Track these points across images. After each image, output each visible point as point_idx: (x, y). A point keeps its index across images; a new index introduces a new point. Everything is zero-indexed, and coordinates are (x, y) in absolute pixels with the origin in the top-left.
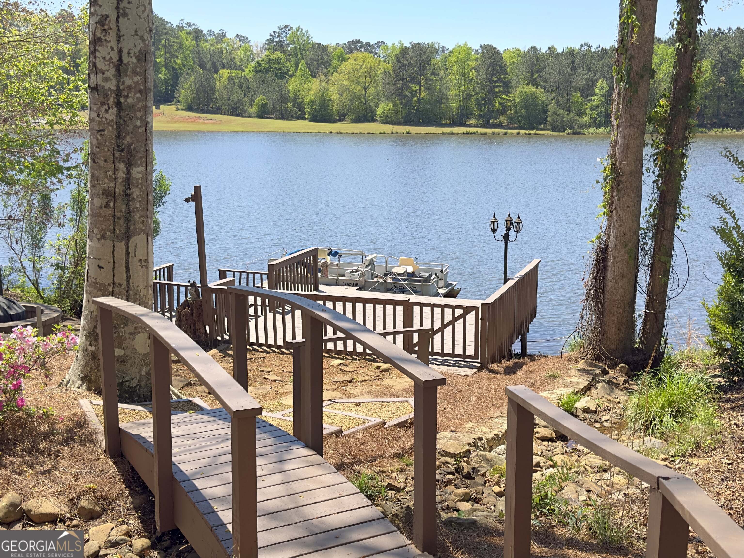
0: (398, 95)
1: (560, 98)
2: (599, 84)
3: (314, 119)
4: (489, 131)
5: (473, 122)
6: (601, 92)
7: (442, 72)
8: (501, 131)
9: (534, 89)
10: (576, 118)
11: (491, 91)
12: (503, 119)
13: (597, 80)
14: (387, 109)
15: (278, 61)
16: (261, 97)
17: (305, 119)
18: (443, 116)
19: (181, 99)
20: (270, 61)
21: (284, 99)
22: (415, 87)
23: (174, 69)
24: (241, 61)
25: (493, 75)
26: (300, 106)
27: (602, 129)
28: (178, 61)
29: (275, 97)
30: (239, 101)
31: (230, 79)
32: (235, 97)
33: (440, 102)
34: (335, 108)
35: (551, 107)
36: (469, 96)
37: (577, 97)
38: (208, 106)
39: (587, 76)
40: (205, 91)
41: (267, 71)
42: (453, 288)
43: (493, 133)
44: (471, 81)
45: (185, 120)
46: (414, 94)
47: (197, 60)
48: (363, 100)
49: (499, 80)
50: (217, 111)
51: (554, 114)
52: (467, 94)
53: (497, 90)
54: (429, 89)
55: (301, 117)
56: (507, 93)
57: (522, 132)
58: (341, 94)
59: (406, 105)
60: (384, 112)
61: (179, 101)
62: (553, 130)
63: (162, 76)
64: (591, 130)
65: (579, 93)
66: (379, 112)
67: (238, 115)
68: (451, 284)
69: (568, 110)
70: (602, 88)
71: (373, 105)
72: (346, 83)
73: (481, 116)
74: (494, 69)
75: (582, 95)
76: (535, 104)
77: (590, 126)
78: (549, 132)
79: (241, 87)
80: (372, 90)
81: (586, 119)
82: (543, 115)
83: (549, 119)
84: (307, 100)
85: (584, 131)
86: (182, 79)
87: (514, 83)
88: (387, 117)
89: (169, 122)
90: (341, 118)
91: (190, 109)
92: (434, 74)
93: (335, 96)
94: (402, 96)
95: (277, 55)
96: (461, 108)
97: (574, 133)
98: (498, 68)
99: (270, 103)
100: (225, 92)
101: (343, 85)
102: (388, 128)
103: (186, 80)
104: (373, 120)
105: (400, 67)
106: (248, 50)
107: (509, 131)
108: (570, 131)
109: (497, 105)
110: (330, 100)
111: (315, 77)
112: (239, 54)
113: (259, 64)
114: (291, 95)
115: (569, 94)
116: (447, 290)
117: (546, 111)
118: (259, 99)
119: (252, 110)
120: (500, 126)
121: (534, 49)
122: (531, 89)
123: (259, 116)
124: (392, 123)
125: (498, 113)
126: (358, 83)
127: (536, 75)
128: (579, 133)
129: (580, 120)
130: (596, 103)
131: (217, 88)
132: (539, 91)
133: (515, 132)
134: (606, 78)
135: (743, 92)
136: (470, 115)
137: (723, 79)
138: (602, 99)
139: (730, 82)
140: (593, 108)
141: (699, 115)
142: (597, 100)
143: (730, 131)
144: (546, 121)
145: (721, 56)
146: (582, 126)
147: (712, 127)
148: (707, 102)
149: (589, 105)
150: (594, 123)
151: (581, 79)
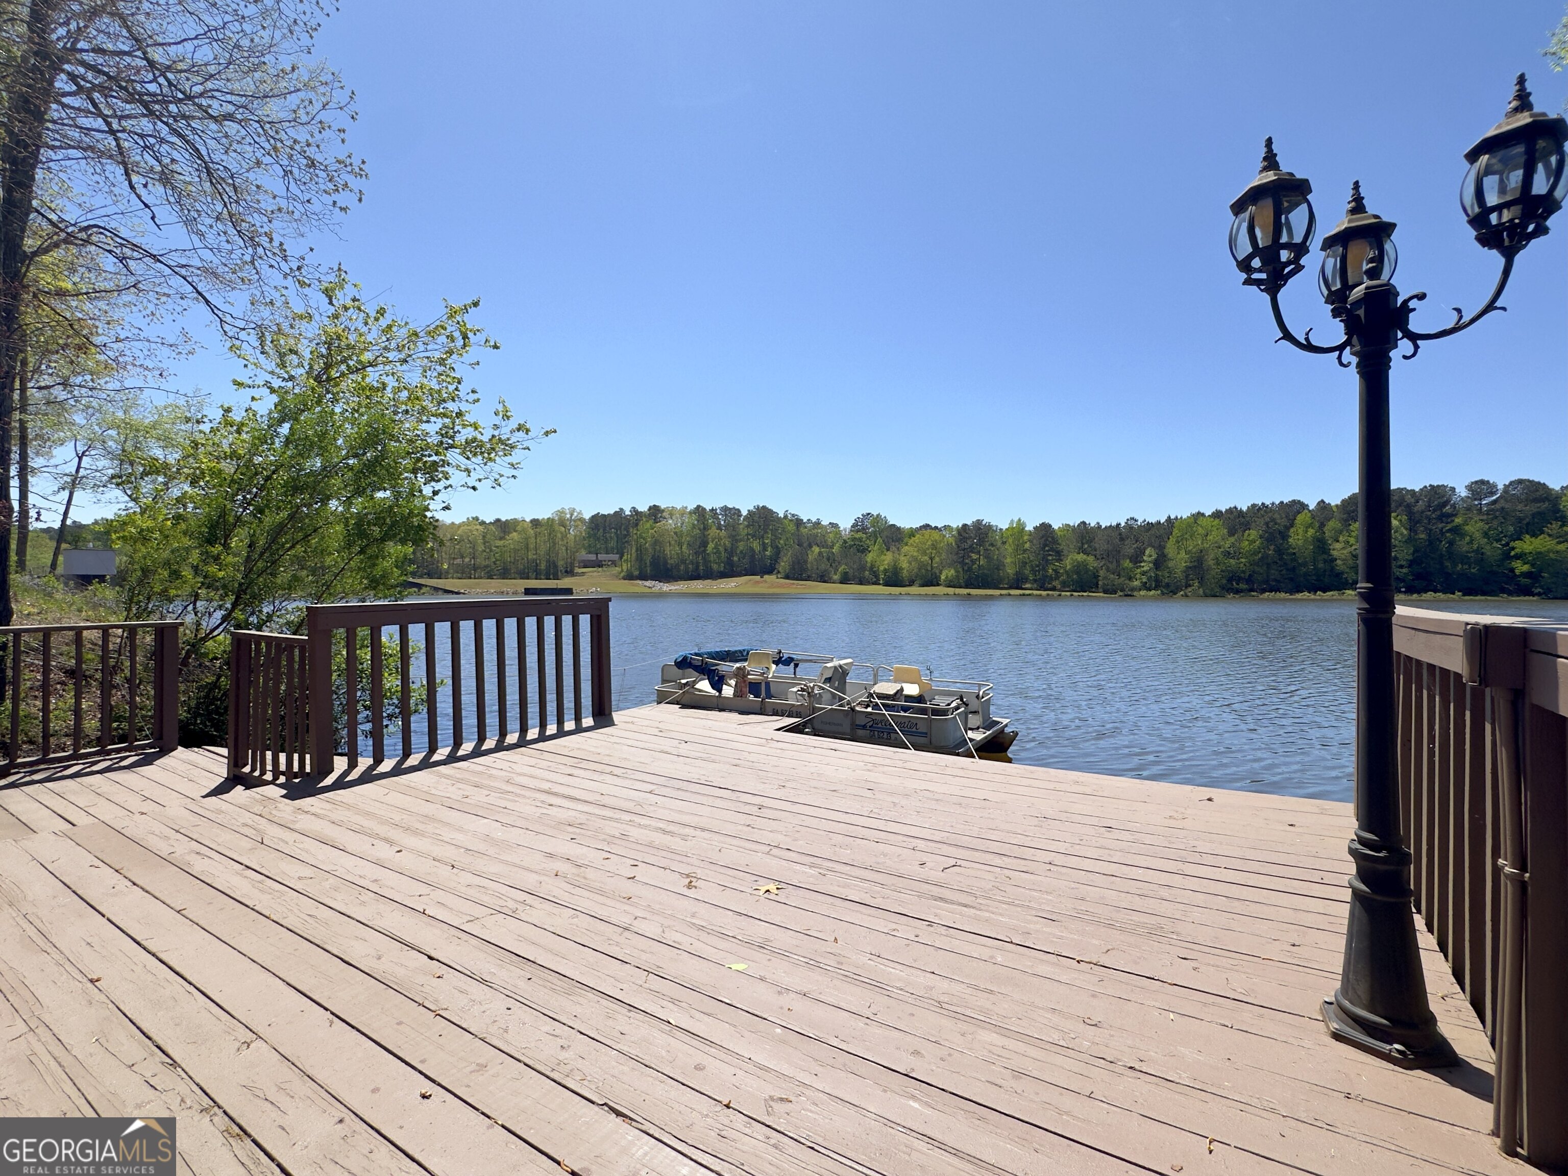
0: (960, 563)
1: (1110, 565)
2: (1147, 552)
3: (887, 584)
4: (1044, 593)
5: (1028, 586)
6: (1150, 559)
7: (999, 543)
8: (1056, 593)
9: (1085, 556)
10: (1127, 582)
11: (1045, 558)
12: (1056, 583)
13: (1145, 549)
14: (950, 575)
15: (860, 540)
16: (843, 567)
17: (879, 584)
18: (1000, 581)
19: (780, 569)
20: (854, 539)
21: (862, 568)
22: (974, 556)
23: (777, 547)
24: (832, 542)
25: (1046, 545)
26: (875, 574)
27: (1153, 592)
28: (782, 542)
29: (855, 566)
30: (825, 571)
31: (820, 553)
32: (823, 567)
33: (998, 569)
34: (905, 573)
35: (1102, 573)
36: (1025, 563)
37: (1127, 564)
38: (801, 574)
39: (1135, 546)
40: (799, 563)
41: (851, 546)
42: (1002, 731)
43: (1048, 595)
44: (1025, 551)
45: (782, 586)
46: (974, 562)
47: (796, 541)
48: (929, 568)
49: (1052, 550)
50: (808, 579)
51: (1105, 578)
52: (1023, 562)
53: (1050, 558)
54: (987, 557)
55: (876, 583)
56: (1060, 560)
57: (1076, 594)
58: (910, 563)
59: (967, 571)
60: (947, 577)
61: (779, 572)
62: (1105, 592)
63: (768, 553)
64: (1143, 593)
65: (1128, 561)
66: (943, 577)
67: (825, 582)
68: (998, 723)
69: (1119, 575)
70: (1150, 556)
71: (937, 572)
72: (915, 554)
73: (1035, 581)
74: (1047, 540)
75: (1131, 562)
76: (1087, 570)
77: (1140, 590)
78: (1101, 594)
79: (828, 559)
80: (937, 559)
81: (1137, 583)
82: (1094, 581)
83: (1100, 583)
84: (882, 568)
85: (1135, 593)
86: (782, 554)
87: (1065, 552)
88: (951, 581)
89: (769, 587)
90: (911, 583)
91: (787, 577)
92: (992, 545)
93: (904, 564)
94: (963, 563)
95: (858, 536)
96: (1017, 573)
97: (1126, 596)
98: (1050, 539)
99: (851, 572)
100: (815, 563)
101: (912, 556)
102: (951, 591)
103: (786, 555)
104: (938, 585)
105: (961, 540)
106: (839, 533)
107: (1063, 593)
108: (1121, 594)
109: (1050, 571)
110: (901, 569)
111: (888, 550)
112: (830, 538)
113: (845, 542)
114: (869, 565)
115: (1118, 562)
116: (988, 733)
117: (1096, 577)
118: (841, 569)
119: (836, 577)
120: (1054, 589)
121: (1084, 523)
122: (1081, 557)
123: (841, 583)
124: (954, 587)
125: (1051, 579)
126: (924, 553)
127: (1086, 546)
128: (1131, 596)
129: (1131, 583)
130: (1145, 569)
131: (809, 560)
132: (1091, 559)
133: (1068, 594)
134: (1153, 547)
135: (1295, 560)
136: (1026, 580)
137: (1272, 547)
138: (1151, 565)
139: (1280, 551)
140: (1144, 573)
141: (1249, 580)
142: (1146, 567)
143: (1283, 595)
144: (1097, 585)
145: (1268, 527)
146: (1133, 589)
147: (1263, 591)
148: (1257, 569)
149: (1139, 570)
150: (1145, 587)
151: (1129, 548)
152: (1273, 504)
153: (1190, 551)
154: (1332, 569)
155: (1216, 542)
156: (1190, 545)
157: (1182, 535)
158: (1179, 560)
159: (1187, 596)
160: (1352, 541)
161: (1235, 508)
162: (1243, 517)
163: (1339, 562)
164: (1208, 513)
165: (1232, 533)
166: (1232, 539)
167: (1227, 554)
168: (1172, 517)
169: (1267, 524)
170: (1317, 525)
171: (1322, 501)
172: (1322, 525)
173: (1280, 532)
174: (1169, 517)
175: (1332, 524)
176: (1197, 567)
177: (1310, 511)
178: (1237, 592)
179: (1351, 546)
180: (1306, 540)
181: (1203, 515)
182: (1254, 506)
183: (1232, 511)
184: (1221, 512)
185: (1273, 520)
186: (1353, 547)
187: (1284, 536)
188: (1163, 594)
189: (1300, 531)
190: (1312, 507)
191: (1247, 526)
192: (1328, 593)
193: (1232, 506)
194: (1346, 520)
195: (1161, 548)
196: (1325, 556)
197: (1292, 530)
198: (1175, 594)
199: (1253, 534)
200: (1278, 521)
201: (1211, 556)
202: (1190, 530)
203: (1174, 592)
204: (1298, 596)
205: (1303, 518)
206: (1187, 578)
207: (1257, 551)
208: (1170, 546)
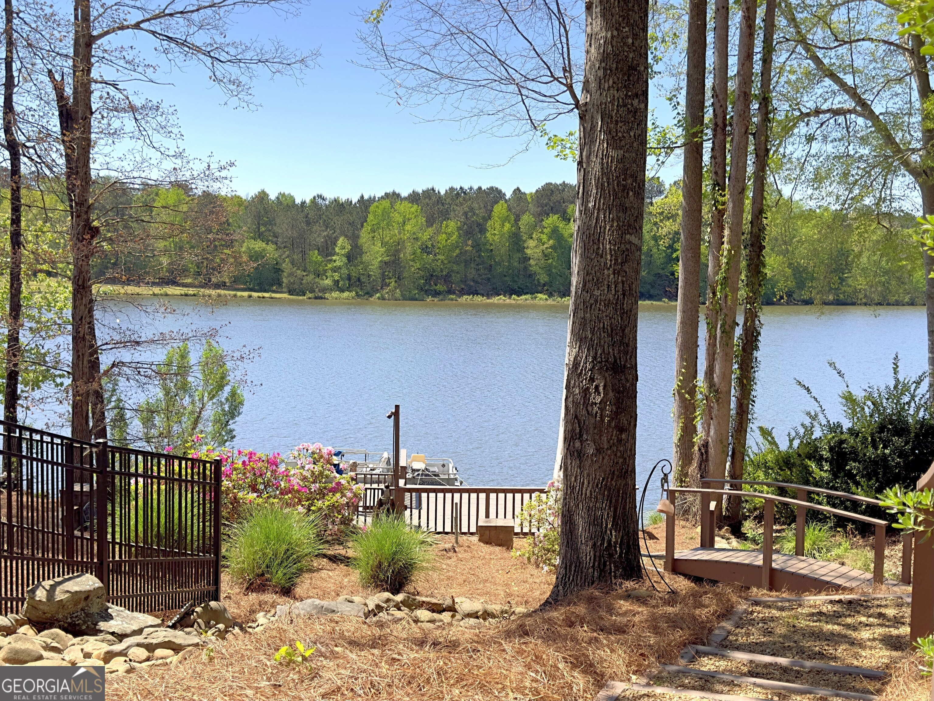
1: (294, 257)
2: (339, 242)
4: (213, 292)
5: (188, 282)
6: (343, 252)
8: (228, 293)
9: (264, 245)
10: (317, 280)
11: (212, 245)
12: (227, 279)
13: (336, 239)
27: (346, 294)
33: (147, 257)
35: (286, 266)
36: (184, 250)
37: (315, 256)
39: (325, 233)
43: (217, 295)
44: (183, 231)
49: (220, 233)
51: (290, 274)
52: (180, 248)
53: (219, 244)
57: (255, 294)
62: (291, 292)
64: (335, 294)
65: (316, 252)
69: (306, 270)
70: (343, 248)
73: (198, 275)
75: (320, 254)
76: (267, 263)
77: (332, 291)
78: (285, 296)
81: (328, 282)
82: (277, 277)
83: (284, 280)
85: (327, 296)
87: (238, 236)
96: (172, 264)
97: (316, 298)
107: (239, 293)
108: (310, 295)
109: (218, 261)
115: (304, 253)
117: (278, 270)
120: (224, 286)
121: (262, 194)
122: (258, 245)
127: (264, 230)
128: (321, 298)
129: (321, 282)
130: (337, 264)
132: (270, 248)
133: (246, 294)
134: (346, 236)
135: (490, 257)
136: (185, 271)
137: (470, 242)
138: (345, 259)
139: (477, 246)
140: (335, 270)
141: (447, 279)
142: (339, 261)
143: (479, 299)
144: (280, 284)
145: (466, 218)
146: (324, 290)
147: (462, 293)
148: (455, 268)
149: (330, 266)
150: (337, 286)
151: (318, 235)
152: (471, 189)
153: (387, 243)
154: (526, 269)
155: (414, 233)
156: (387, 236)
157: (378, 224)
158: (375, 253)
159: (384, 299)
160: (544, 237)
161: (433, 189)
162: (443, 204)
163: (532, 262)
164: (405, 194)
165: (430, 222)
166: (430, 232)
167: (425, 249)
168: (366, 197)
169: (466, 214)
170: (513, 218)
171: (518, 189)
172: (517, 219)
173: (479, 225)
174: (362, 197)
175: (526, 219)
176: (394, 264)
177: (506, 201)
178: (436, 294)
179: (543, 244)
180: (502, 235)
181: (398, 195)
182: (452, 189)
183: (430, 193)
184: (418, 194)
185: (472, 209)
186: (545, 246)
187: (483, 230)
188: (358, 295)
189: (497, 226)
190: (508, 196)
191: (445, 215)
192: (523, 297)
193: (430, 187)
194: (540, 215)
195: (354, 238)
196: (519, 255)
197: (489, 223)
198: (371, 296)
199: (452, 225)
200: (477, 212)
201: (409, 250)
202: (386, 215)
203: (370, 294)
204: (496, 300)
205: (499, 209)
206: (383, 276)
207: (455, 246)
208: (364, 235)
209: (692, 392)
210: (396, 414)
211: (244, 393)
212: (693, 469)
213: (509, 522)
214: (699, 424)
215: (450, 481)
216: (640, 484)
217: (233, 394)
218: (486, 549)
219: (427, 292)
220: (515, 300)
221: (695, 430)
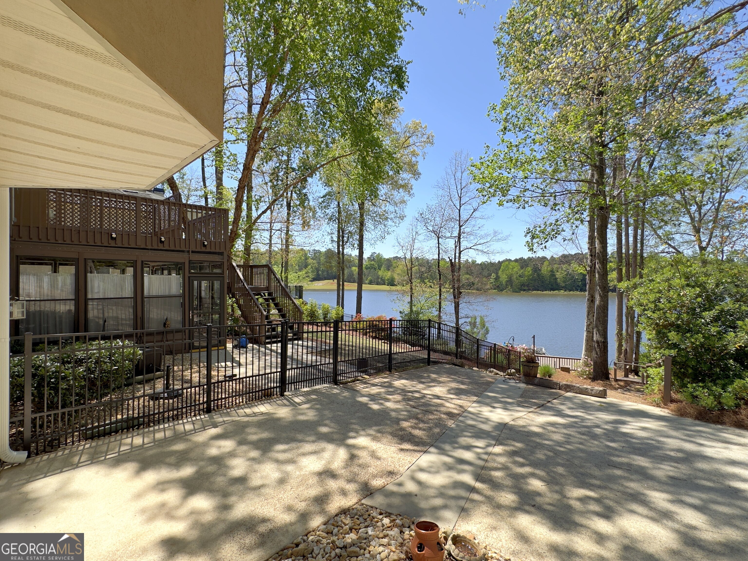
2: (493, 275)
10: (485, 286)
13: (491, 274)
21: (378, 278)
26: (383, 281)
27: (494, 291)
29: (375, 277)
35: (476, 282)
39: (488, 272)
51: (477, 285)
55: (384, 284)
62: (477, 290)
64: (491, 291)
69: (482, 283)
70: (493, 277)
75: (486, 278)
78: (475, 291)
81: (488, 287)
84: (386, 278)
99: (373, 280)
108: (483, 291)
111: (388, 270)
114: (380, 277)
115: (482, 278)
118: (369, 278)
119: (367, 282)
122: (468, 276)
128: (486, 292)
132: (471, 277)
134: (494, 273)
135: (543, 279)
137: (536, 274)
138: (494, 280)
139: (538, 275)
140: (491, 283)
141: (528, 286)
142: (492, 280)
143: (539, 292)
146: (487, 290)
147: (534, 290)
148: (531, 282)
149: (489, 282)
150: (491, 288)
151: (486, 273)
152: (536, 257)
153: (508, 275)
154: (556, 282)
155: (517, 272)
156: (508, 273)
157: (504, 268)
158: (504, 278)
159: (507, 292)
160: (563, 272)
162: (526, 262)
163: (558, 280)
164: (513, 259)
165: (522, 268)
166: (522, 271)
167: (520, 276)
168: (500, 261)
169: (534, 265)
170: (551, 265)
171: (552, 256)
172: (553, 265)
173: (539, 268)
175: (556, 265)
176: (510, 281)
178: (524, 290)
180: (547, 271)
181: (511, 260)
182: (529, 257)
183: (521, 259)
184: (517, 259)
185: (536, 263)
186: (563, 274)
187: (540, 270)
188: (498, 291)
189: (545, 268)
190: (549, 259)
191: (527, 266)
192: (555, 291)
193: (521, 257)
194: (561, 264)
195: (497, 273)
196: (554, 277)
197: (542, 267)
199: (529, 269)
200: (538, 264)
201: (515, 277)
202: (507, 266)
203: (502, 290)
204: (545, 292)
205: (546, 263)
206: (506, 285)
207: (531, 275)
208: (500, 273)
209: (621, 335)
210: (534, 337)
211: (490, 329)
212: (622, 356)
213: (568, 366)
214: (623, 343)
215: (544, 354)
216: (609, 363)
217: (487, 328)
218: (563, 372)
219: (521, 290)
220: (552, 292)
221: (622, 346)
